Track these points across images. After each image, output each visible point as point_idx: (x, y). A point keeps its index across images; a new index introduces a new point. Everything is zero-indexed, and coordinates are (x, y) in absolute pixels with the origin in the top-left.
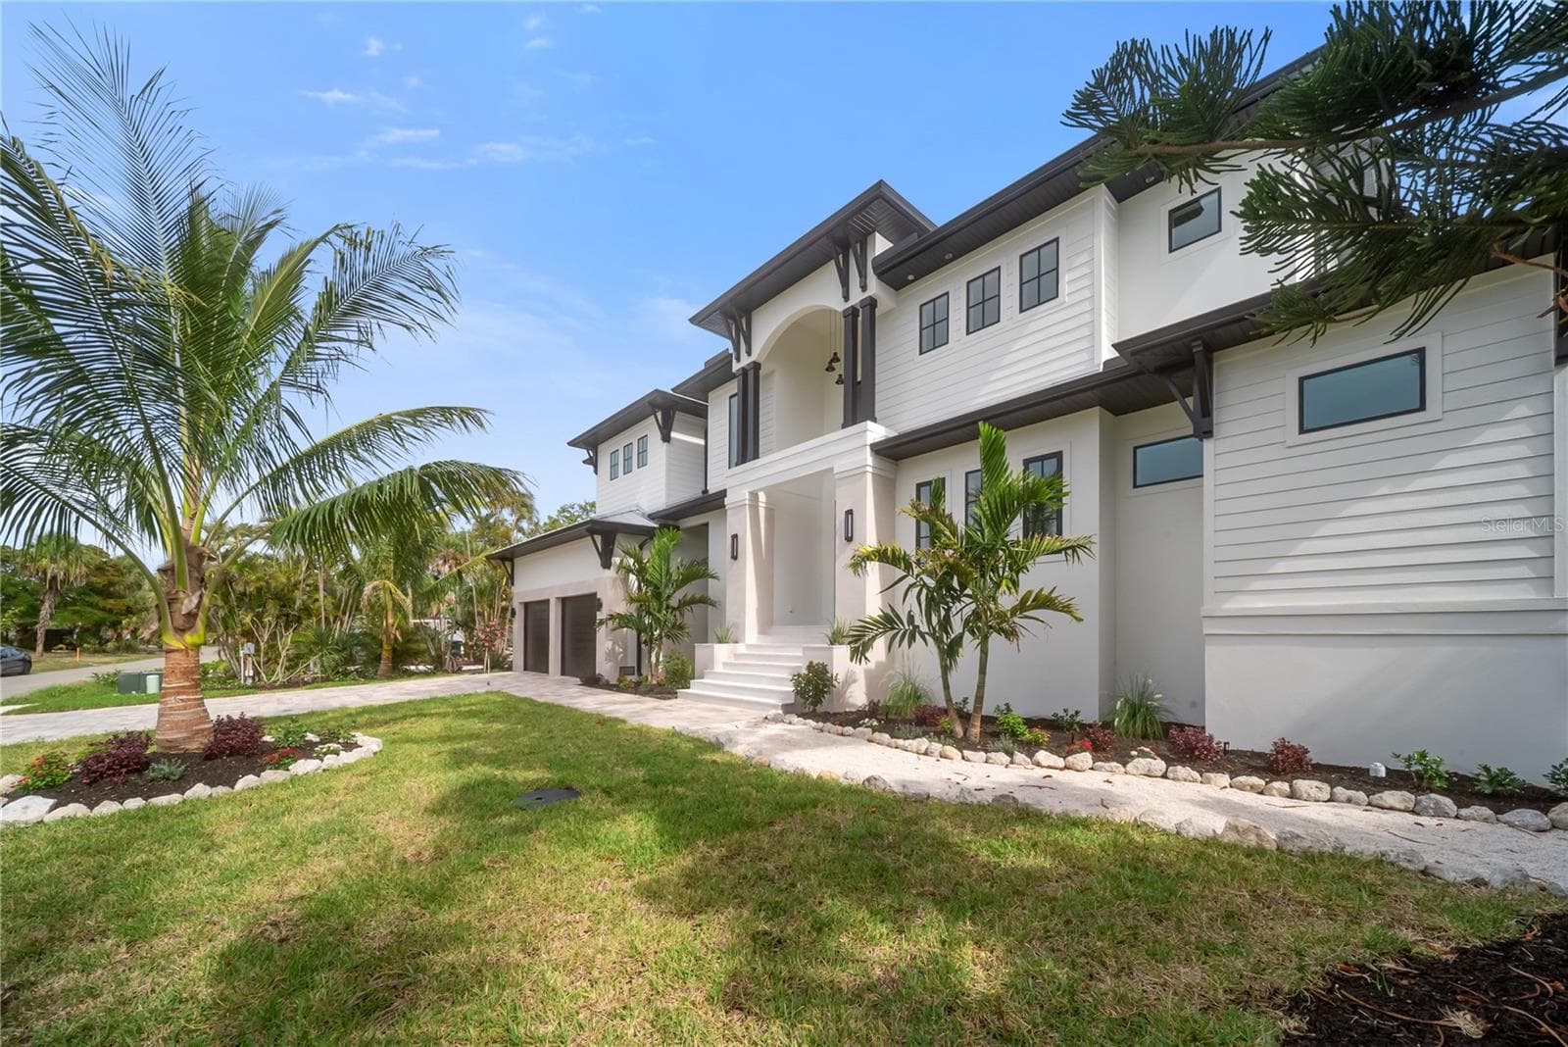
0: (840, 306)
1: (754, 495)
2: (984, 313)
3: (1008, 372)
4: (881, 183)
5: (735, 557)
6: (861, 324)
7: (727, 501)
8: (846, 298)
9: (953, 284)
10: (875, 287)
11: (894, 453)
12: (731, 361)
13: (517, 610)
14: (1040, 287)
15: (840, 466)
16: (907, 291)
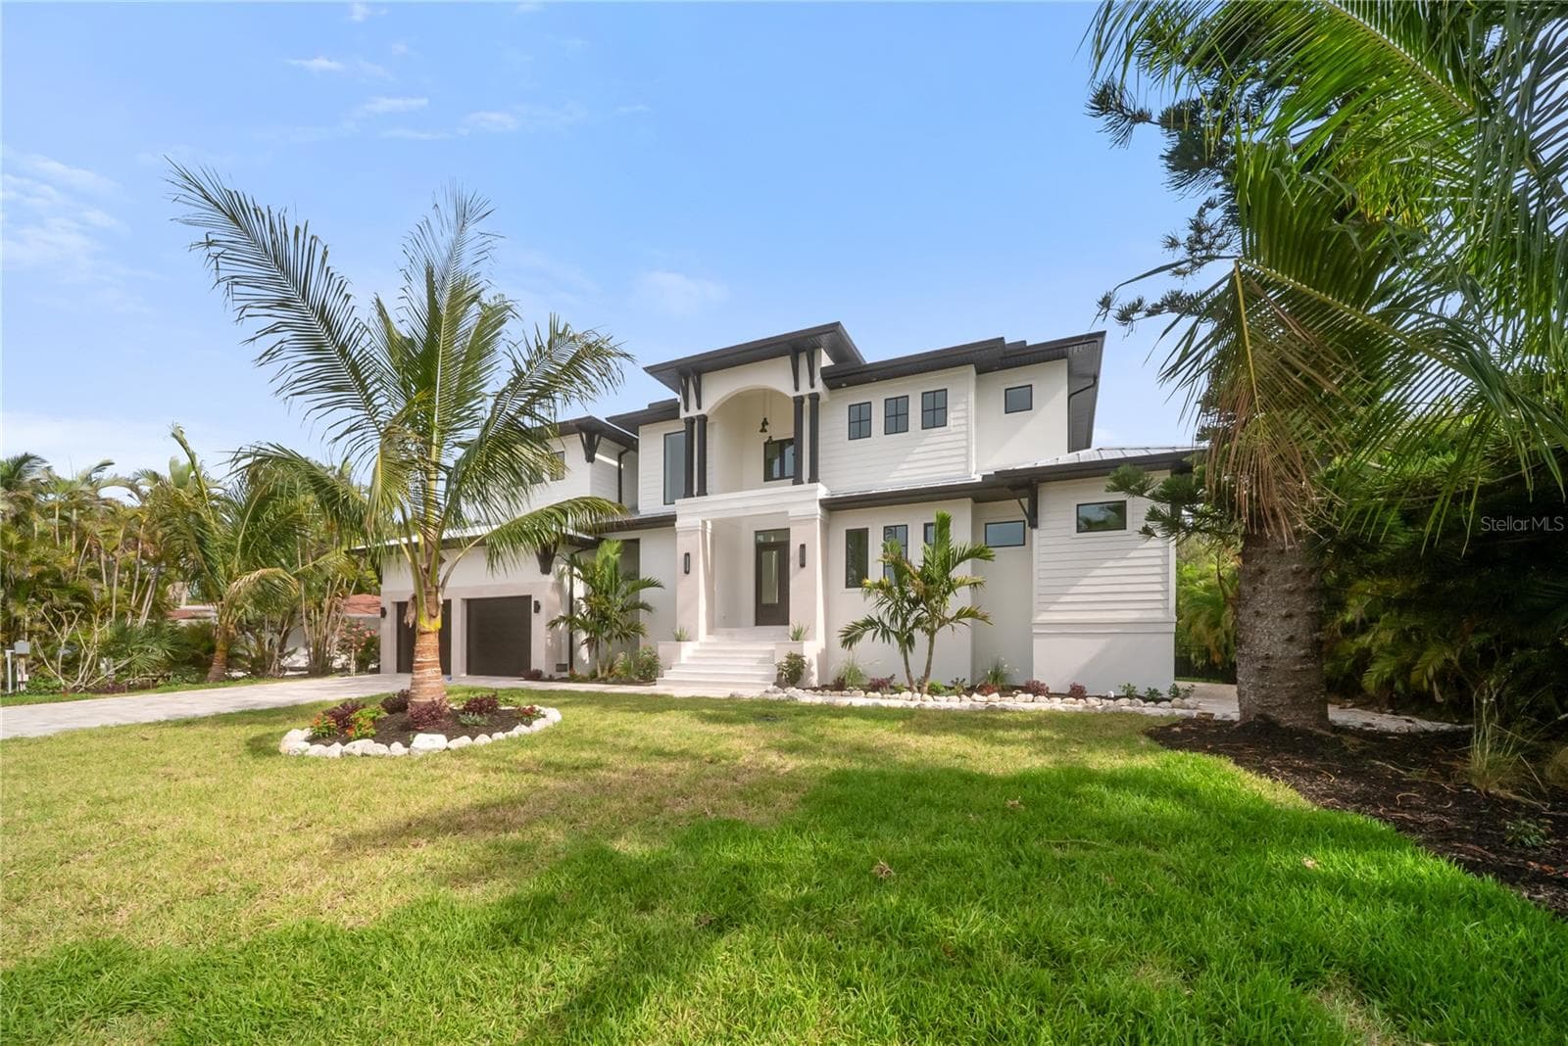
0: (791, 393)
1: (704, 523)
2: (896, 422)
3: (911, 465)
4: (838, 324)
5: (687, 572)
6: (806, 410)
7: (677, 525)
8: (797, 389)
9: (876, 398)
10: (820, 387)
11: (832, 506)
12: (678, 409)
13: (388, 611)
14: (935, 415)
15: (793, 511)
16: (839, 392)
